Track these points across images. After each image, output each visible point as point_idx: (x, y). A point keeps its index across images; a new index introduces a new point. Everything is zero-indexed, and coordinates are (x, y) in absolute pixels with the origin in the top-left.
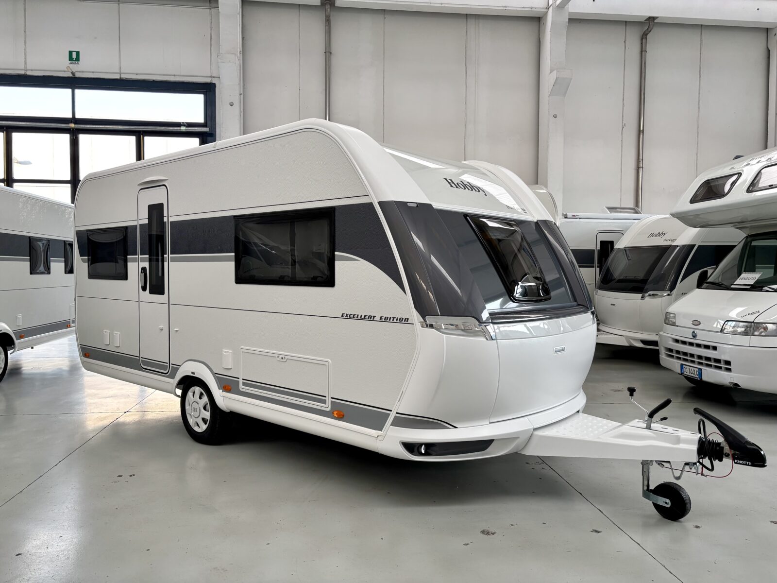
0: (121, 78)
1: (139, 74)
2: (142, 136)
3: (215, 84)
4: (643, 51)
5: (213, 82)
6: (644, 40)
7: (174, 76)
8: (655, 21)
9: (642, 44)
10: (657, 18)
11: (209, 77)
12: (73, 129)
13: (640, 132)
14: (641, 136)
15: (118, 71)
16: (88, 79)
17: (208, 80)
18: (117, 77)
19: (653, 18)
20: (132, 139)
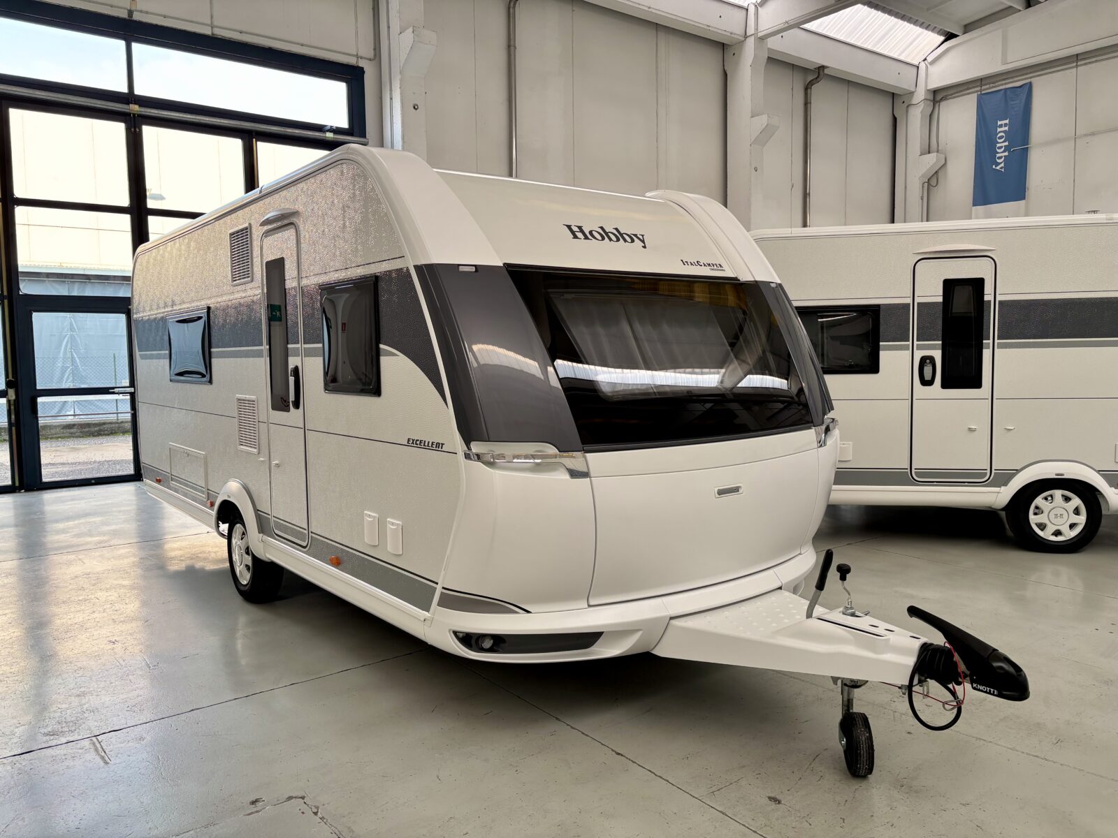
0: (213, 34)
1: (246, 33)
2: (254, 140)
3: (363, 68)
4: (807, 104)
5: (360, 65)
6: (809, 91)
7: (302, 45)
8: (826, 71)
9: (806, 94)
10: (827, 67)
11: (353, 55)
12: (134, 115)
13: (806, 195)
14: (808, 199)
15: (209, 22)
16: (156, 26)
17: (352, 61)
18: (207, 31)
19: (823, 67)
20: (236, 145)
